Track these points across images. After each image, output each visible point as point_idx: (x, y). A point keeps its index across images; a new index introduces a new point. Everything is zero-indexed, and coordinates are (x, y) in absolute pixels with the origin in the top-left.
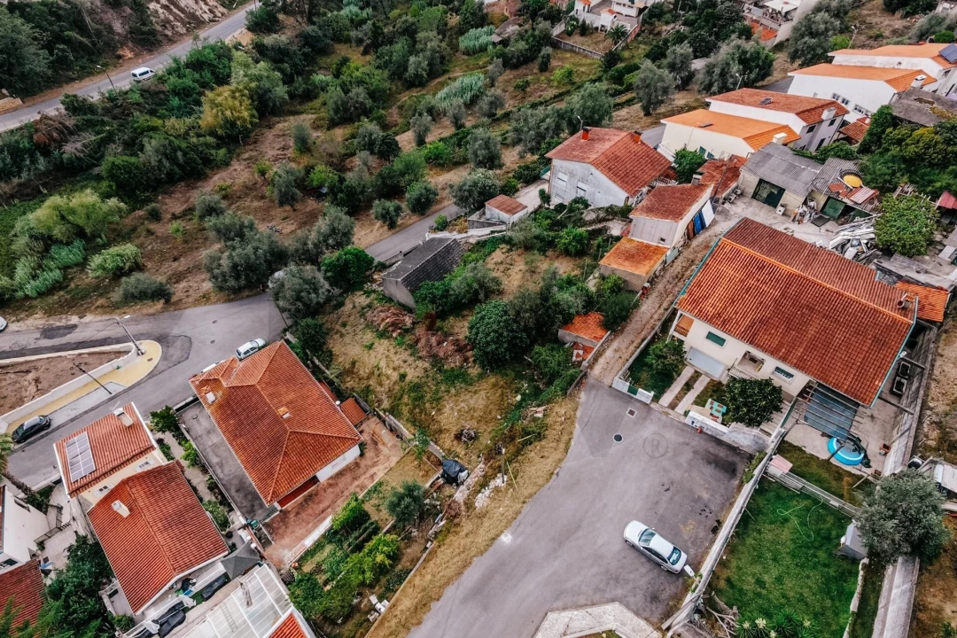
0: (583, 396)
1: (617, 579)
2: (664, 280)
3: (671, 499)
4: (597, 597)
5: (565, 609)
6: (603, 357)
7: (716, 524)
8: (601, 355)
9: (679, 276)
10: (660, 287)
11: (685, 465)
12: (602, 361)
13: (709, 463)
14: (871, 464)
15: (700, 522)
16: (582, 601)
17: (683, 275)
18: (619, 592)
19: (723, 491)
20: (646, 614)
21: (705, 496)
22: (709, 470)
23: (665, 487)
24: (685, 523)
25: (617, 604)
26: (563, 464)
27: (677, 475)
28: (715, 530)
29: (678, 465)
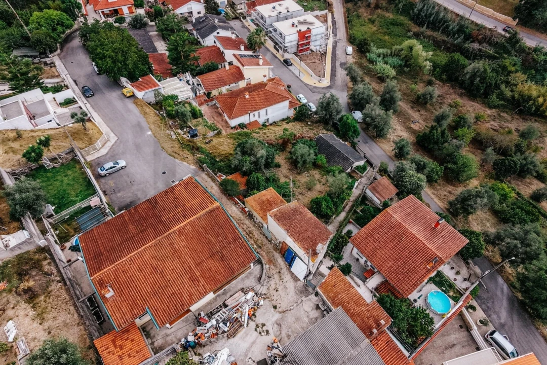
0: (193, 167)
1: (112, 156)
2: (251, 226)
3: (126, 182)
4: (112, 150)
5: (116, 142)
6: (211, 181)
7: (106, 193)
8: (212, 180)
9: (251, 235)
10: (247, 222)
11: (136, 193)
12: (209, 180)
13: (131, 203)
14: (70, 250)
15: (111, 188)
16: (114, 146)
17: (251, 238)
18: (108, 156)
19: (117, 202)
20: (96, 161)
21: (119, 195)
22: (128, 201)
23: (132, 182)
24: (114, 183)
25: (105, 154)
26: (165, 152)
27: (135, 188)
28: (104, 192)
29: (138, 190)
